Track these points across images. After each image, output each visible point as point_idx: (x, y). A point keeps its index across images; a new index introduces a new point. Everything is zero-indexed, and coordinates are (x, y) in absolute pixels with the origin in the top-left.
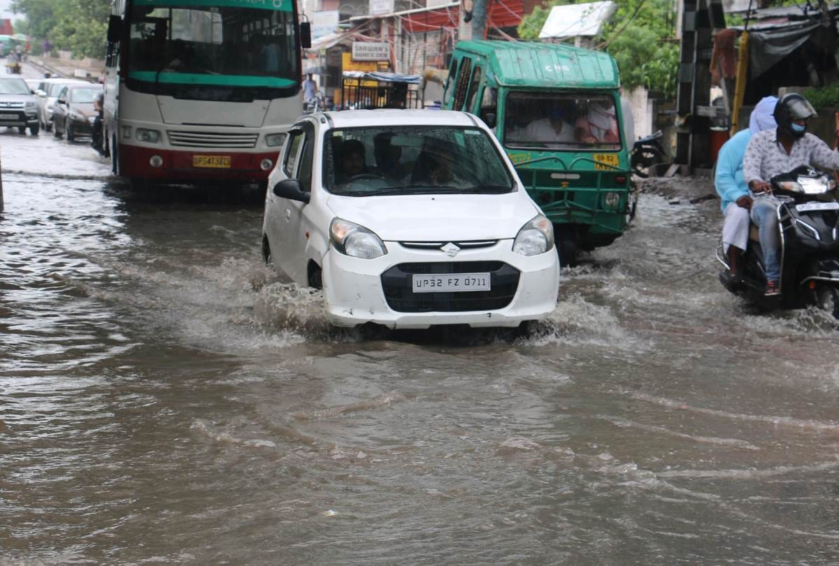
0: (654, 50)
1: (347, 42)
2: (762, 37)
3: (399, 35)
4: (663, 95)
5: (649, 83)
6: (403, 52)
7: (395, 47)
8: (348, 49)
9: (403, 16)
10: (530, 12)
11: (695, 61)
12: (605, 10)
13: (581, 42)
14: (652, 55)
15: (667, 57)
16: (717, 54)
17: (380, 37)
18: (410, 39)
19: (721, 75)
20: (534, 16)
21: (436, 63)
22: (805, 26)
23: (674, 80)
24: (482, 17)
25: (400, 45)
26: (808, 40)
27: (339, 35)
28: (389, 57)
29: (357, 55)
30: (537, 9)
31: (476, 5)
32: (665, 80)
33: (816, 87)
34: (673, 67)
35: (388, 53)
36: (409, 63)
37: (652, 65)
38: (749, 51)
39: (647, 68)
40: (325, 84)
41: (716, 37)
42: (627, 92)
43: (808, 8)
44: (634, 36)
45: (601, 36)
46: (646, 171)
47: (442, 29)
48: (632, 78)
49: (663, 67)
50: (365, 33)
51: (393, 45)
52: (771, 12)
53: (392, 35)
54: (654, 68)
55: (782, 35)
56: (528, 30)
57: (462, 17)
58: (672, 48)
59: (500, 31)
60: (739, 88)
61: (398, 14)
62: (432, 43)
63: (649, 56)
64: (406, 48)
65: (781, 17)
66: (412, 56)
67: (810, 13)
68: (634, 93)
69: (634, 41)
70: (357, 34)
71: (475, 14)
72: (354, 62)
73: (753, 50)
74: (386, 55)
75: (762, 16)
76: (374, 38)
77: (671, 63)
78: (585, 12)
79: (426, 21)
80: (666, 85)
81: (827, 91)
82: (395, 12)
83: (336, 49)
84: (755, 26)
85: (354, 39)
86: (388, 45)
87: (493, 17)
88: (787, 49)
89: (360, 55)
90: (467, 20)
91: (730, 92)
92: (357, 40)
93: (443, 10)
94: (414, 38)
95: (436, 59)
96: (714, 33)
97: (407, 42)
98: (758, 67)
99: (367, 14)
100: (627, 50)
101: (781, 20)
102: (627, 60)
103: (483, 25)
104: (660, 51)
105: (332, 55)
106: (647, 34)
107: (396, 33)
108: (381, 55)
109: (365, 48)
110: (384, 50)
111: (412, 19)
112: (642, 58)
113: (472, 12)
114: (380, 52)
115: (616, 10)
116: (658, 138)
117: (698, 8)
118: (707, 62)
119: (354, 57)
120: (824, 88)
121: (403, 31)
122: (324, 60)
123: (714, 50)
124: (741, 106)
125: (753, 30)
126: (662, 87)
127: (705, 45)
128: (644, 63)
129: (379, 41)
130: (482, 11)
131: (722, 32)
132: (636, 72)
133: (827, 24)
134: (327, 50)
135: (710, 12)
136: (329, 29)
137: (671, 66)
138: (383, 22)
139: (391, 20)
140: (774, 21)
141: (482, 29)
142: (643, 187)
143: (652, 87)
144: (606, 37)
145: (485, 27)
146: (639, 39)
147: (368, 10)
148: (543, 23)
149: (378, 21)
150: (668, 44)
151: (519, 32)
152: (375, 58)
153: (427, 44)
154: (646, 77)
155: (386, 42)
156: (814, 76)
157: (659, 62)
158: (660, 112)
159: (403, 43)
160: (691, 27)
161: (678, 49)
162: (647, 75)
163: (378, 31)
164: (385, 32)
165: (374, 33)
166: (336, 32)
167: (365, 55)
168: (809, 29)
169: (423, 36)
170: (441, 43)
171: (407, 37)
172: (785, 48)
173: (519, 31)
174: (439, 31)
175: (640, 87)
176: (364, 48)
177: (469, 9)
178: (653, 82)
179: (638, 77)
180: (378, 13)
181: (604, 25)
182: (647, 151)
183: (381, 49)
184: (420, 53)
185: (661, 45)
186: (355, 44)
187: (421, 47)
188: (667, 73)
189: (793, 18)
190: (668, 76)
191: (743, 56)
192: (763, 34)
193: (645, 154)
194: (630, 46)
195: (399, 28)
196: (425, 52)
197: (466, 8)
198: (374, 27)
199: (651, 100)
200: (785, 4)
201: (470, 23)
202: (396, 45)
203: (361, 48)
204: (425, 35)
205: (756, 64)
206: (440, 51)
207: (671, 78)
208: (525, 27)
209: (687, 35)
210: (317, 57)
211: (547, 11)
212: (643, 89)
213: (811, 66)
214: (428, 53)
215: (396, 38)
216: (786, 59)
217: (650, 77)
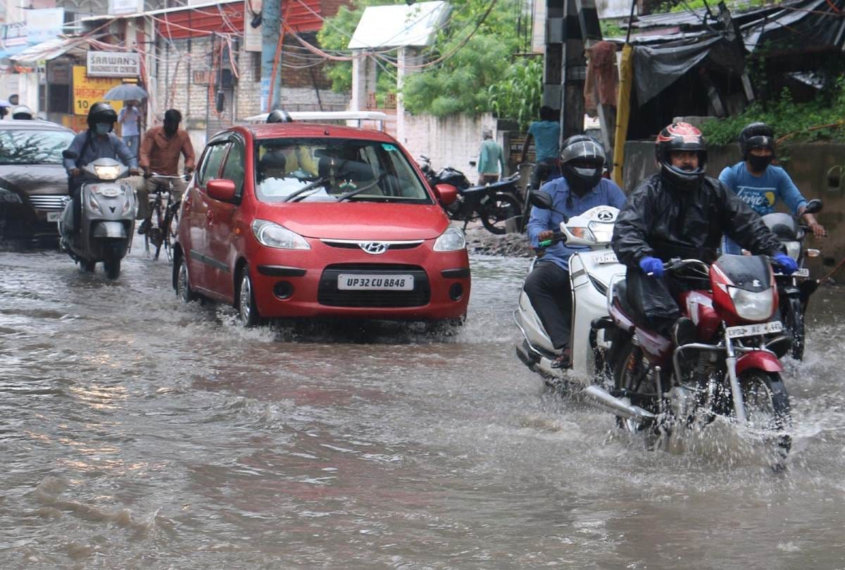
0: (504, 67)
1: (77, 52)
2: (649, 53)
3: (151, 43)
4: (517, 126)
5: (498, 110)
6: (157, 65)
7: (147, 58)
8: (81, 61)
9: (156, 16)
10: (334, 13)
11: (563, 82)
12: (437, 14)
13: (406, 55)
14: (501, 73)
15: (521, 75)
16: (592, 74)
17: (124, 45)
18: (168, 47)
19: (598, 102)
20: (339, 18)
21: (207, 81)
22: (701, 39)
23: (531, 106)
24: (276, 21)
25: (154, 56)
26: (707, 57)
27: (66, 41)
28: (138, 73)
29: (93, 69)
30: (343, 9)
31: (267, 5)
32: (519, 106)
33: (719, 117)
34: (530, 88)
35: (138, 66)
36: (167, 80)
37: (502, 86)
38: (633, 70)
39: (495, 89)
40: (46, 108)
41: (590, 51)
42: (470, 121)
43: (708, 16)
44: (477, 48)
45: (432, 49)
46: (501, 224)
47: (214, 35)
48: (476, 103)
49: (517, 89)
50: (102, 40)
51: (143, 56)
52: (656, 19)
53: (142, 42)
54: (504, 90)
55: (674, 50)
56: (333, 37)
57: (248, 21)
58: (527, 64)
59: (301, 40)
60: (621, 118)
61: (149, 13)
62: (199, 53)
63: (497, 74)
64: (163, 59)
65: (670, 26)
66: (172, 72)
67: (709, 22)
68: (478, 122)
69: (477, 54)
70: (92, 40)
71: (265, 16)
72: (90, 78)
73: (639, 70)
74: (134, 70)
75: (645, 25)
76: (116, 46)
77: (526, 84)
78: (410, 15)
79: (189, 23)
80: (521, 112)
81: (734, 122)
82: (144, 11)
83: (62, 59)
84: (638, 37)
85: (87, 47)
86: (137, 56)
87: (289, 20)
88: (682, 68)
89: (97, 69)
90: (255, 25)
91: (610, 122)
92: (92, 49)
93: (214, 8)
94: (173, 46)
95: (207, 75)
96: (587, 46)
97: (164, 52)
98: (647, 92)
99: (106, 14)
100: (468, 66)
101: (670, 31)
102: (469, 79)
103: (277, 31)
104: (512, 69)
105: (56, 68)
106: (493, 45)
107: (147, 39)
108: (127, 69)
109: (105, 59)
110: (131, 62)
111: (169, 20)
112: (488, 78)
113: (261, 13)
114: (126, 65)
115: (451, 13)
116: (515, 182)
117: (565, 14)
118: (579, 84)
119: (89, 72)
120: (730, 118)
121: (158, 36)
122: (43, 75)
123: (587, 69)
124: (624, 141)
125: (637, 43)
126: (515, 116)
127: (576, 61)
128: (491, 84)
129: (124, 51)
130: (275, 12)
131: (597, 45)
132: (481, 95)
133: (732, 38)
134: (48, 62)
135: (582, 19)
136: (50, 33)
137: (526, 87)
138: (130, 24)
139: (140, 21)
140: (663, 31)
141: (276, 36)
142: (501, 245)
143: (502, 114)
144: (441, 48)
145: (280, 35)
146: (484, 52)
147: (107, 8)
148: (353, 30)
149: (122, 22)
150: (522, 59)
151: (320, 40)
152: (119, 73)
153: (192, 55)
154: (494, 102)
155: (135, 52)
156: (717, 103)
157: (511, 82)
158: (514, 147)
159: (157, 52)
160: (557, 37)
161: (537, 66)
162: (496, 99)
163: (122, 37)
164: (131, 38)
165: (116, 38)
166: (60, 37)
167: (104, 69)
168: (708, 42)
169: (186, 45)
170: (211, 54)
171: (164, 45)
172: (679, 67)
173: (320, 38)
174: (210, 38)
175: (486, 115)
176: (103, 59)
177: (257, 10)
178: (503, 108)
179: (484, 102)
180: (120, 12)
181: (438, 32)
182: (503, 198)
183: (126, 61)
184: (182, 67)
185: (513, 60)
186: (90, 54)
187: (184, 59)
188: (521, 97)
189: (686, 28)
190: (523, 101)
191: (625, 76)
192: (649, 48)
193: (499, 203)
194: (472, 61)
195: (151, 32)
196: (189, 65)
197: (254, 9)
198: (116, 32)
199: (502, 133)
200: (674, 10)
201: (259, 28)
202: (147, 56)
203: (99, 60)
204: (189, 43)
205: (642, 86)
206: (212, 65)
207: (527, 104)
208: (327, 34)
209: (552, 48)
210: (33, 70)
211: (356, 12)
212: (491, 118)
213: (712, 90)
214: (194, 67)
215: (147, 47)
216: (682, 81)
217: (499, 103)
